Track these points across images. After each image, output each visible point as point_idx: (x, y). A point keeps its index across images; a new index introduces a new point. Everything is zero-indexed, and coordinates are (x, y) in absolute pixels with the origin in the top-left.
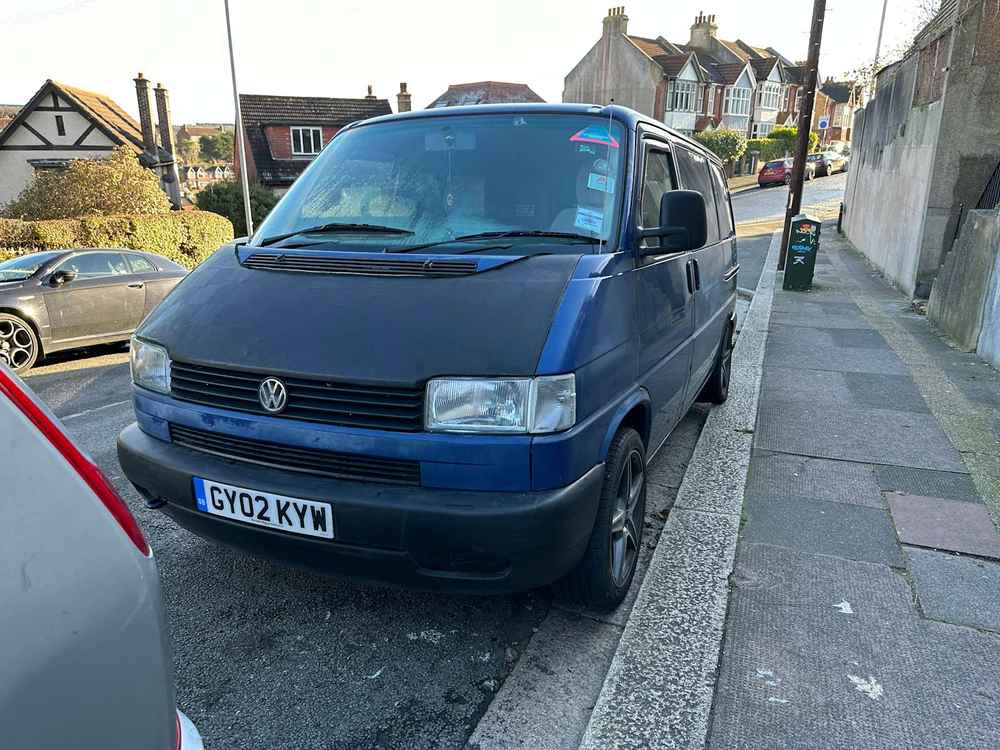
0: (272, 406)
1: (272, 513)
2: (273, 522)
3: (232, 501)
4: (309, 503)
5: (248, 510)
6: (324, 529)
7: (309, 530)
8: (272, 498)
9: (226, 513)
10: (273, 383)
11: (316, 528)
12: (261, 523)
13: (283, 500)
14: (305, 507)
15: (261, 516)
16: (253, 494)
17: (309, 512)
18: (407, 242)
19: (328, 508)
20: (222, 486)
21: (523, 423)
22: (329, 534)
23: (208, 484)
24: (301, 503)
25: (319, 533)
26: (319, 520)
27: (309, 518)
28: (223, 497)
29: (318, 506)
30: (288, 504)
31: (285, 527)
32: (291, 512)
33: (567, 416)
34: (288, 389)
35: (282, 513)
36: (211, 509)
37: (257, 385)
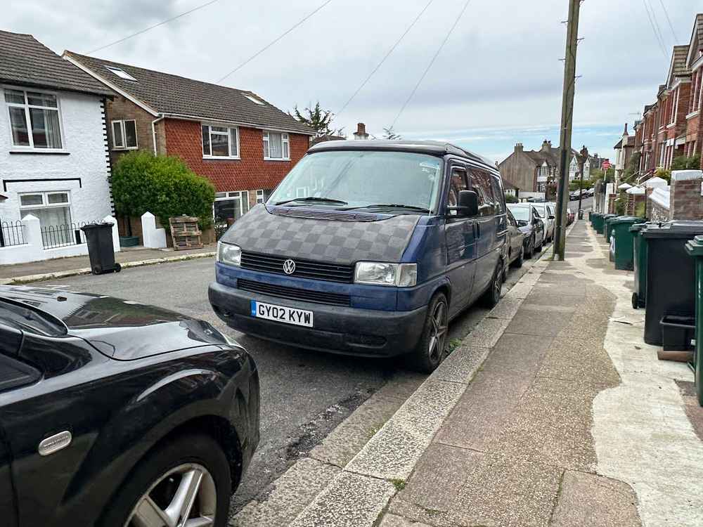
0: (288, 271)
1: (287, 316)
2: (287, 320)
3: (268, 311)
4: (303, 311)
5: (275, 315)
6: (309, 323)
7: (303, 323)
8: (287, 310)
9: (265, 316)
10: (290, 262)
11: (306, 322)
12: (281, 320)
13: (292, 310)
14: (302, 313)
15: (281, 318)
16: (279, 308)
17: (303, 315)
18: (345, 206)
19: (312, 313)
20: (264, 305)
21: (395, 282)
22: (311, 325)
23: (258, 304)
24: (300, 311)
25: (307, 325)
26: (307, 319)
27: (303, 318)
28: (265, 309)
29: (307, 312)
30: (294, 312)
31: (292, 322)
32: (295, 315)
33: (413, 281)
34: (296, 264)
35: (291, 316)
36: (258, 315)
37: (283, 262)
